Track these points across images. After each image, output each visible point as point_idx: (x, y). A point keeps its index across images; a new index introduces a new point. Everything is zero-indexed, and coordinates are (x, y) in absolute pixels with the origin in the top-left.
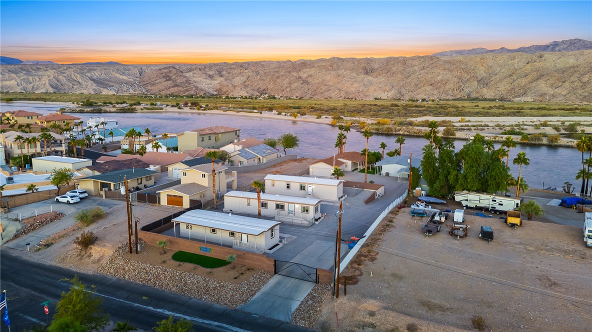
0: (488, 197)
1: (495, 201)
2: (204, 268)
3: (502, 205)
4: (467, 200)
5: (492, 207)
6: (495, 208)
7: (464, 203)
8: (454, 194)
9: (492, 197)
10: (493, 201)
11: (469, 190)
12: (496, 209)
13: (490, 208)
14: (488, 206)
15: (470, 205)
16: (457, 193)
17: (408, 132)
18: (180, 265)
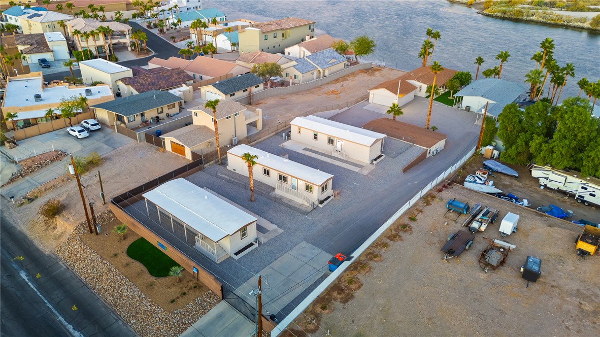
0: (578, 181)
1: (586, 189)
2: (149, 276)
3: (594, 196)
4: (547, 179)
5: (579, 196)
6: (583, 197)
7: (542, 181)
8: (531, 168)
9: (584, 182)
10: (583, 187)
11: (553, 167)
12: (585, 199)
13: (577, 196)
14: (574, 192)
15: (550, 185)
16: (535, 167)
18: (127, 265)
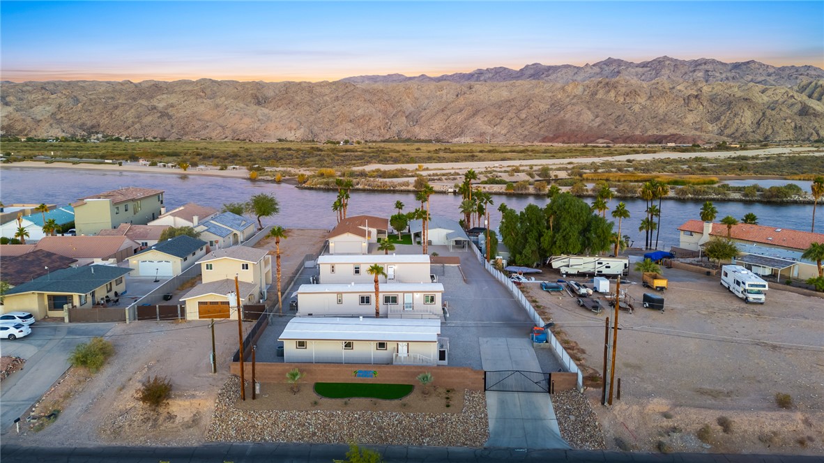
0: (592, 259)
1: (601, 263)
2: (388, 401)
3: (609, 267)
4: (568, 266)
5: (598, 272)
6: (601, 272)
7: (563, 270)
8: (550, 260)
9: (597, 259)
10: (599, 263)
11: (568, 253)
12: (603, 273)
13: (596, 273)
14: (592, 270)
15: (571, 271)
16: (554, 259)
17: (369, 186)
18: (346, 403)
